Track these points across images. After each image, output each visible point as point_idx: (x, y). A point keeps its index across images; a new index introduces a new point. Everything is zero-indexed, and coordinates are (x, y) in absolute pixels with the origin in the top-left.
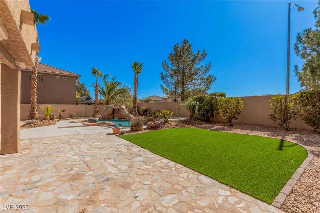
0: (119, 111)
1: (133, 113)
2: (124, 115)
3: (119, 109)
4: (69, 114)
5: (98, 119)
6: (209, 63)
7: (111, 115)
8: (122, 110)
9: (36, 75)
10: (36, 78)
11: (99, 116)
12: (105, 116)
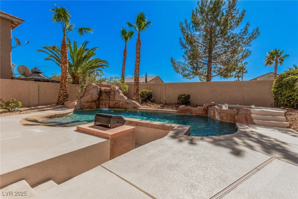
0: (110, 95)
2: (121, 102)
3: (109, 92)
5: (74, 111)
7: (95, 102)
8: (117, 93)
11: (75, 104)
12: (84, 104)
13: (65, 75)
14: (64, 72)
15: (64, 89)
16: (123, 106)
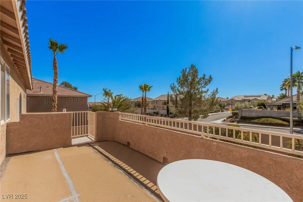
6: (216, 89)
9: (56, 103)
10: (56, 105)
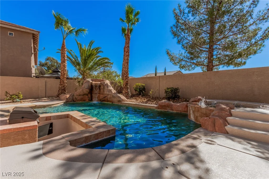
0: (100, 89)
1: (123, 92)
2: (109, 96)
3: (100, 86)
4: (7, 93)
5: (64, 103)
7: (87, 95)
8: (106, 87)
11: (67, 97)
12: (77, 97)
13: (63, 72)
14: (63, 70)
15: (62, 84)
16: (111, 100)
